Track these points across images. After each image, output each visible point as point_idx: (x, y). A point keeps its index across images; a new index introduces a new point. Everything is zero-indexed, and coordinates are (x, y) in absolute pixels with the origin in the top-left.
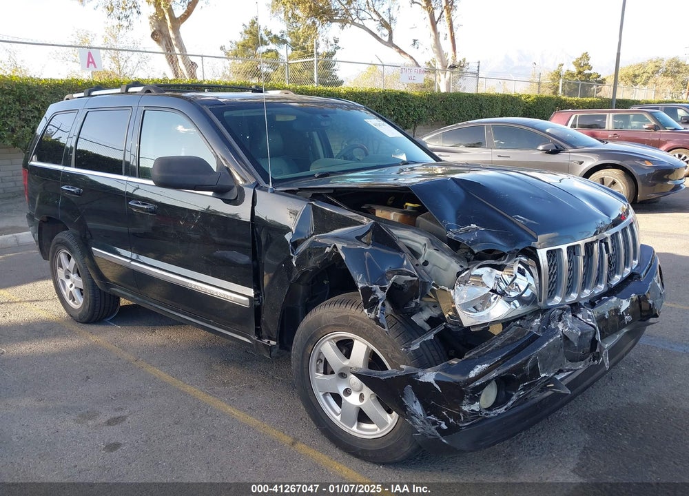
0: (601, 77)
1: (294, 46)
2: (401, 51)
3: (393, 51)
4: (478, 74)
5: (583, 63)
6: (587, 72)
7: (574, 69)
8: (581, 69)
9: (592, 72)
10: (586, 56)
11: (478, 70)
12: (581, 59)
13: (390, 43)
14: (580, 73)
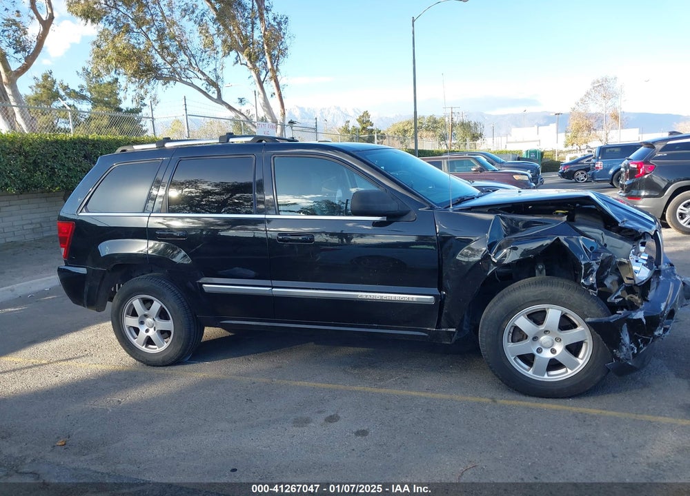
0: (382, 132)
1: (95, 102)
2: (230, 108)
3: (224, 108)
4: (316, 129)
5: (365, 120)
6: (369, 127)
7: (359, 126)
8: (364, 125)
9: (373, 127)
10: (366, 114)
11: (316, 126)
12: (363, 116)
13: (219, 100)
14: (364, 128)
